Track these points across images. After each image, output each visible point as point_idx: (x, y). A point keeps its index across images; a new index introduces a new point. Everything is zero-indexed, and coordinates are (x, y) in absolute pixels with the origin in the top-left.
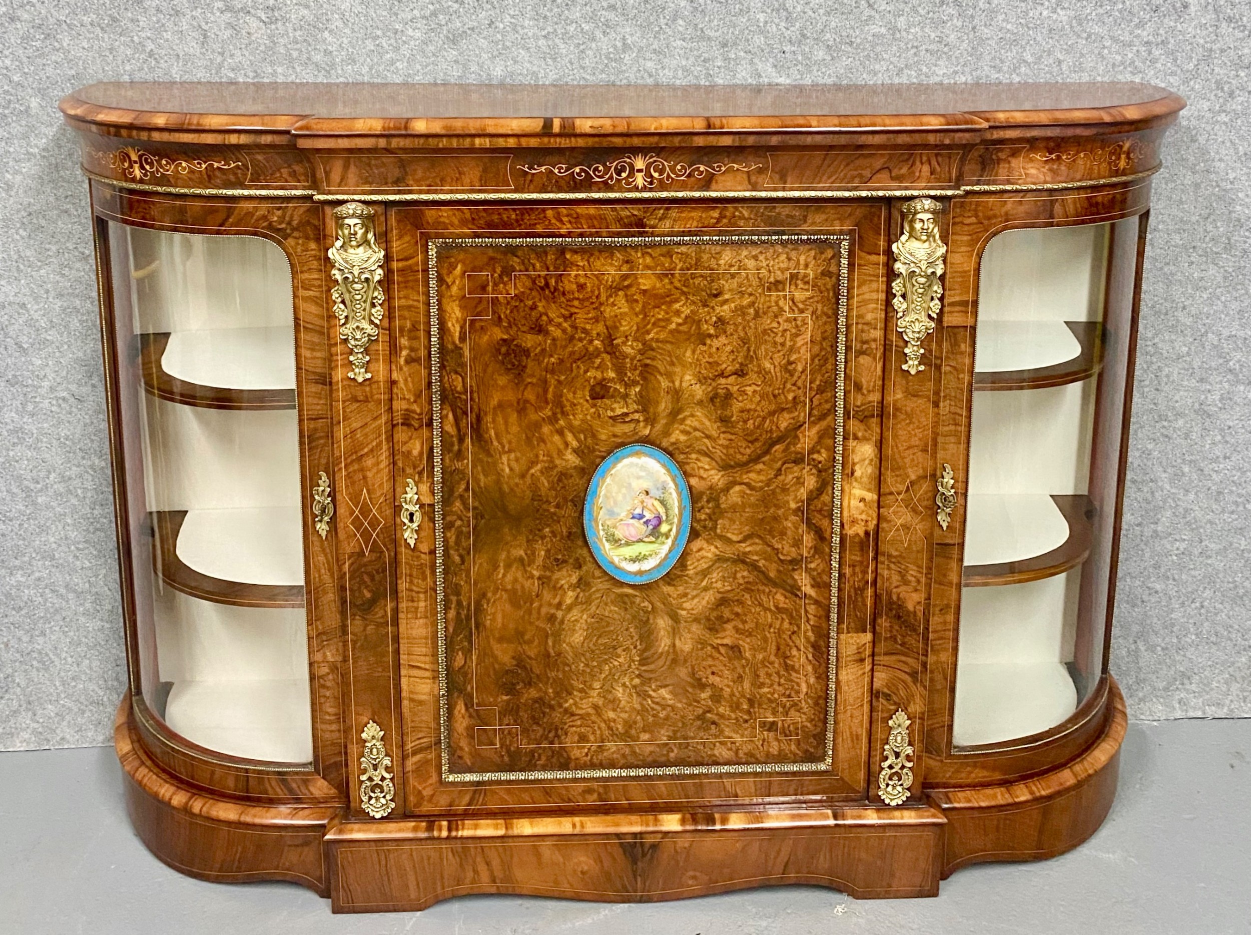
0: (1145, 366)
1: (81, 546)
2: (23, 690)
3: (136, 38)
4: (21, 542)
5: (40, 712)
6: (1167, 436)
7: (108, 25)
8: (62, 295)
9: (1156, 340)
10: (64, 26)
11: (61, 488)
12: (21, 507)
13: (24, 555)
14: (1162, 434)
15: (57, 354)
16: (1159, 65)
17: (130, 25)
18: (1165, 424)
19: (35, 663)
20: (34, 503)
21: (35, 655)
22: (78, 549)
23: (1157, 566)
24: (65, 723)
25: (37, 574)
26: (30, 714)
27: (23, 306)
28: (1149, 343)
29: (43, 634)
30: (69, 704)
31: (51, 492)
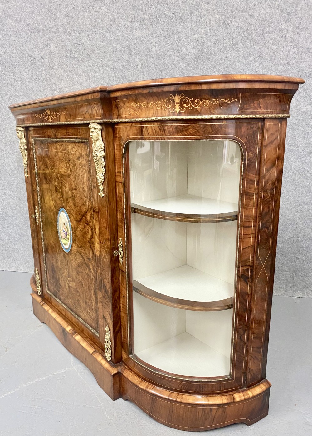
0: (295, 189)
1: (24, 224)
2: (13, 257)
3: (32, 98)
4: (12, 222)
5: (16, 263)
6: (302, 211)
7: (26, 95)
8: (17, 162)
9: (299, 181)
10: (17, 96)
11: (19, 209)
12: (11, 213)
13: (12, 225)
14: (300, 210)
15: (17, 177)
16: (301, 94)
17: (30, 95)
18: (301, 207)
19: (15, 251)
20: (14, 213)
21: (15, 249)
22: (23, 225)
23: (299, 251)
24: (21, 266)
25: (15, 230)
26: (15, 263)
27: (10, 165)
28: (296, 182)
29: (17, 244)
30: (23, 262)
31: (17, 210)
